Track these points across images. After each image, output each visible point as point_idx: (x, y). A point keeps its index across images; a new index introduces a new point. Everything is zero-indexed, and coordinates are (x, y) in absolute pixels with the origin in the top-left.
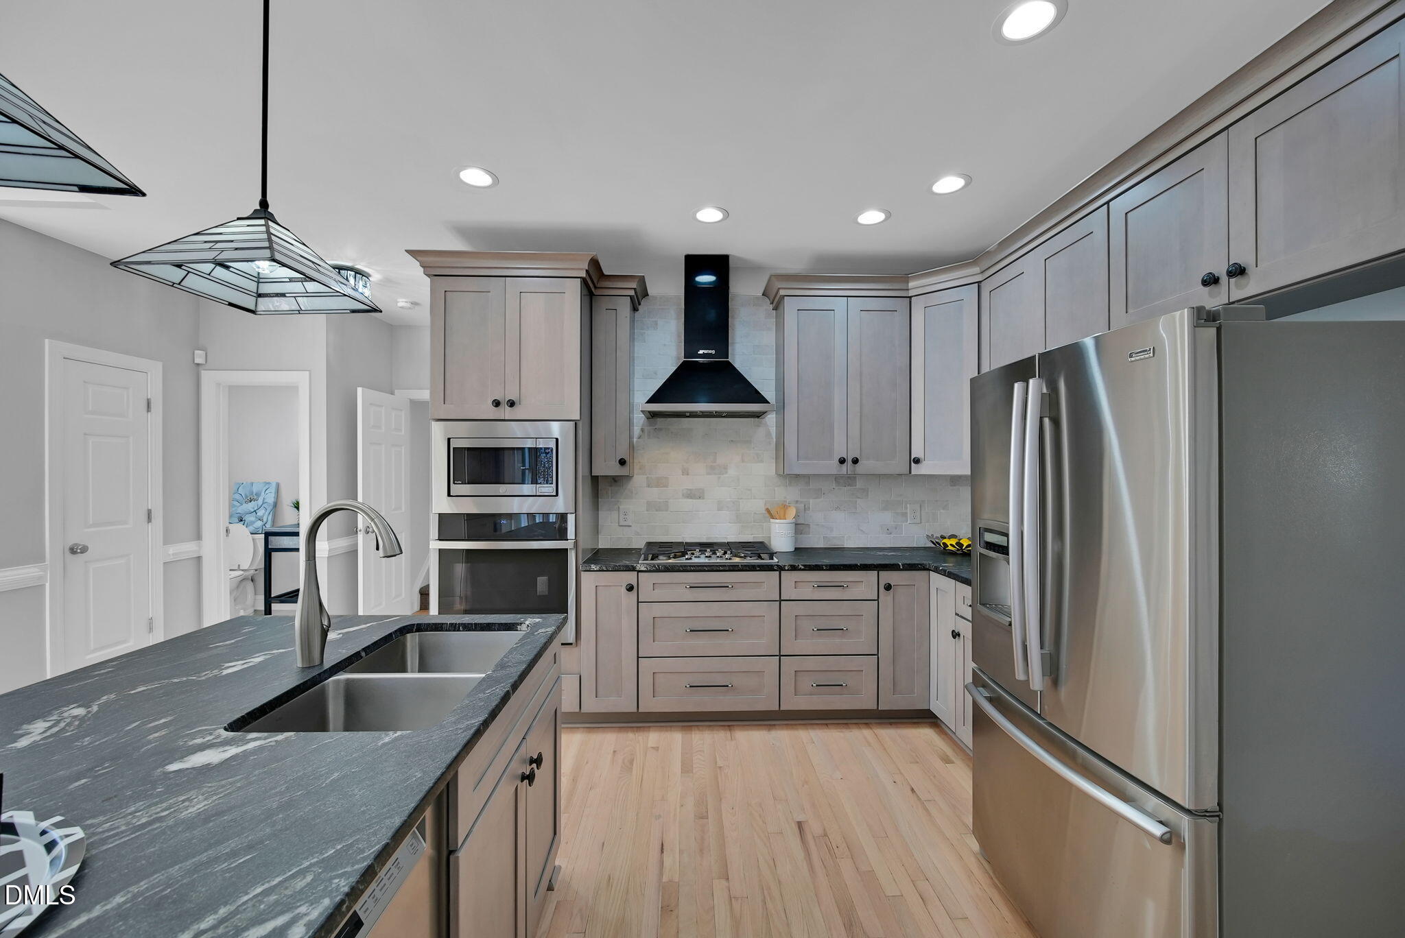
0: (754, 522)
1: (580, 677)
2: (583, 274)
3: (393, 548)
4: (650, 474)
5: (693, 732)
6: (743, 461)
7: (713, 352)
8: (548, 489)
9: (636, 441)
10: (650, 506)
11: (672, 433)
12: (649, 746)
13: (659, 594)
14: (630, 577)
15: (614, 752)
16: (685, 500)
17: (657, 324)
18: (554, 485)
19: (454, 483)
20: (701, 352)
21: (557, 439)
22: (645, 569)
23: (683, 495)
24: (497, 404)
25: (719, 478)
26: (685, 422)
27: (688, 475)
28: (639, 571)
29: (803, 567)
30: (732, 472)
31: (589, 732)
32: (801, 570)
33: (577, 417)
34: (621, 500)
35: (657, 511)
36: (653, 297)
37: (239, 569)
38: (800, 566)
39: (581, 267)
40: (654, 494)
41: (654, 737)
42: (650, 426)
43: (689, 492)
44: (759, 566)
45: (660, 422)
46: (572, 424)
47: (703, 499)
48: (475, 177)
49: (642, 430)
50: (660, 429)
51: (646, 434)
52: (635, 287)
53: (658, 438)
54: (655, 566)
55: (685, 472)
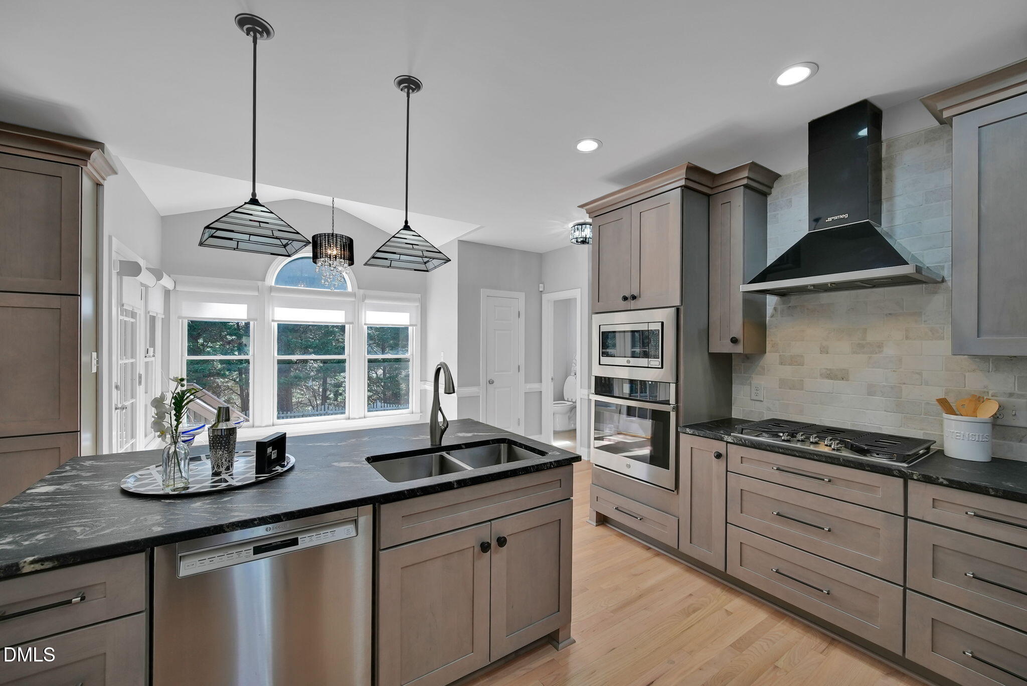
0: (926, 414)
1: (679, 520)
2: (683, 183)
3: (449, 389)
4: (783, 352)
5: (782, 621)
6: (907, 338)
7: (846, 216)
8: (656, 362)
9: (769, 320)
10: (783, 383)
11: (807, 309)
12: (724, 608)
13: (745, 468)
14: (720, 447)
15: (691, 595)
16: (822, 380)
17: (791, 202)
18: (660, 360)
19: (602, 356)
20: (830, 219)
21: (662, 323)
22: (732, 441)
23: (821, 375)
24: (625, 298)
25: (870, 358)
26: (825, 297)
27: (827, 353)
28: (728, 442)
29: (945, 482)
30: (890, 351)
31: (687, 571)
32: (941, 484)
33: (678, 303)
34: (753, 376)
35: (790, 389)
36: (786, 176)
37: (572, 401)
38: (941, 480)
39: (681, 177)
40: (787, 372)
41: (737, 603)
42: (784, 304)
43: (828, 372)
44: (869, 465)
45: (794, 300)
46: (673, 310)
47: (847, 380)
48: (587, 146)
49: (775, 309)
50: (795, 307)
51: (779, 312)
52: (747, 175)
53: (792, 316)
54: (741, 440)
55: (824, 350)
